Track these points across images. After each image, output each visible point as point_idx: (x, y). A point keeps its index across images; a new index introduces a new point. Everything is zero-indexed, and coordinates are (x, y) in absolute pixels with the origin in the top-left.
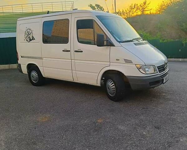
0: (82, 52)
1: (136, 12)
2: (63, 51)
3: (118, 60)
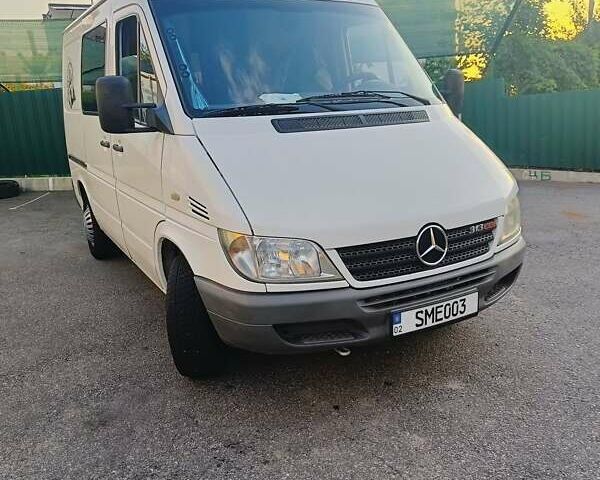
3: (176, 198)
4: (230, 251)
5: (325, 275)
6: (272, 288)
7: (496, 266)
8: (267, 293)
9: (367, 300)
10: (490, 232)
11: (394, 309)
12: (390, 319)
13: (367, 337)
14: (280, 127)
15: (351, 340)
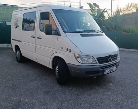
0: (41, 38)
1: (132, 9)
2: (31, 37)
3: (62, 48)
4: (76, 58)
5: (94, 63)
6: (85, 65)
7: (118, 62)
8: (84, 66)
9: (101, 67)
10: (117, 56)
11: (105, 69)
12: (104, 71)
13: (100, 74)
14: (82, 36)
15: (97, 75)
